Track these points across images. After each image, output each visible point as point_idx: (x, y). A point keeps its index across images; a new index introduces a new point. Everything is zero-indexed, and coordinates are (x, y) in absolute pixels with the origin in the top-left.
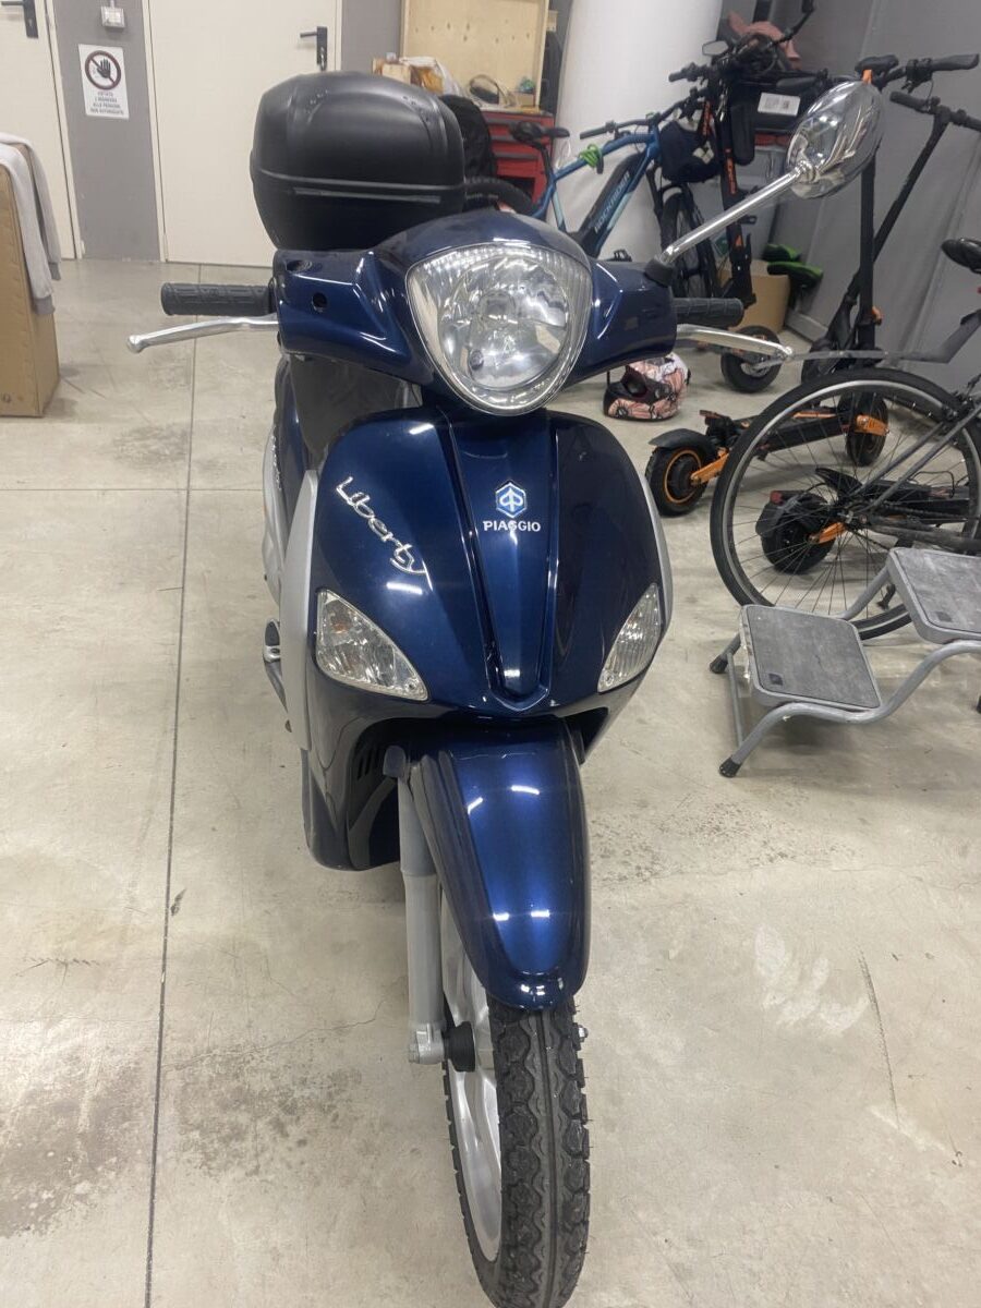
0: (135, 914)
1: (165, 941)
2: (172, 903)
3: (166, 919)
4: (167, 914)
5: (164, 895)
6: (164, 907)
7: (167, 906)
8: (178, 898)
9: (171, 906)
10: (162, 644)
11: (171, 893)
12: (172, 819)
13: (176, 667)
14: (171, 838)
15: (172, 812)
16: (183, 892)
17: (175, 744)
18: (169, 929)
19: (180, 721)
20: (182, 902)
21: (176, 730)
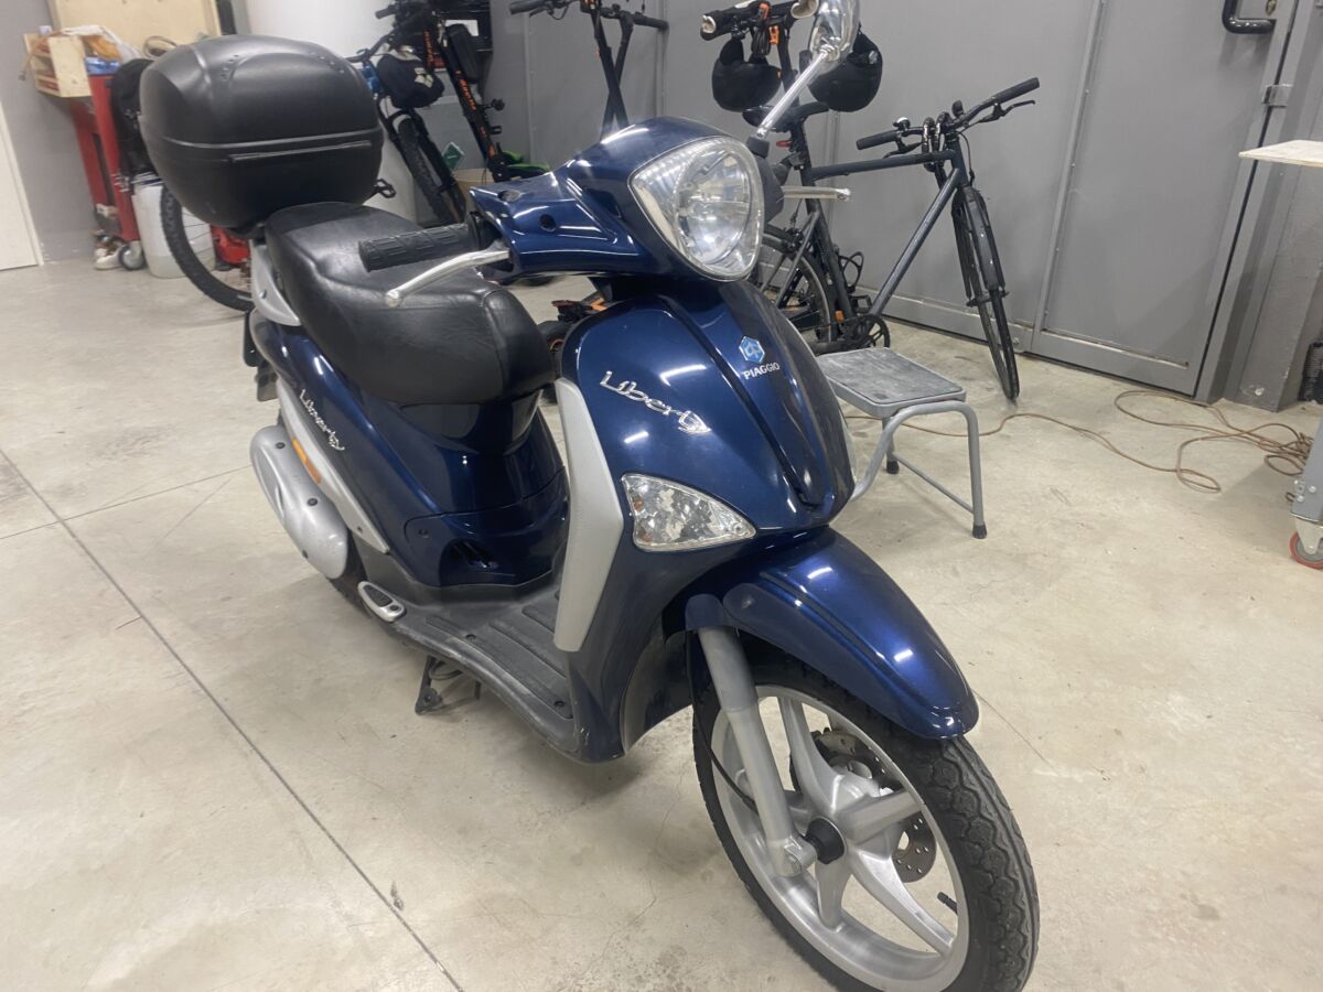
0: (361, 928)
1: (415, 936)
2: (391, 900)
3: (398, 916)
4: (394, 911)
5: (376, 897)
6: (385, 907)
7: (388, 905)
8: (393, 893)
9: (392, 903)
10: (168, 677)
11: (383, 893)
12: (324, 829)
13: (203, 692)
14: (338, 846)
15: (319, 823)
16: (393, 886)
17: (266, 761)
18: (409, 924)
19: (253, 739)
20: (400, 894)
21: (255, 749)
